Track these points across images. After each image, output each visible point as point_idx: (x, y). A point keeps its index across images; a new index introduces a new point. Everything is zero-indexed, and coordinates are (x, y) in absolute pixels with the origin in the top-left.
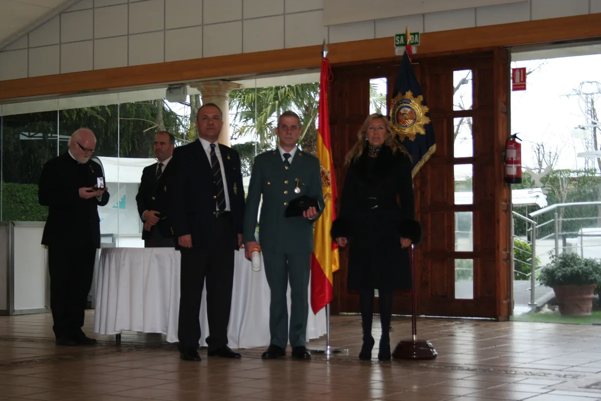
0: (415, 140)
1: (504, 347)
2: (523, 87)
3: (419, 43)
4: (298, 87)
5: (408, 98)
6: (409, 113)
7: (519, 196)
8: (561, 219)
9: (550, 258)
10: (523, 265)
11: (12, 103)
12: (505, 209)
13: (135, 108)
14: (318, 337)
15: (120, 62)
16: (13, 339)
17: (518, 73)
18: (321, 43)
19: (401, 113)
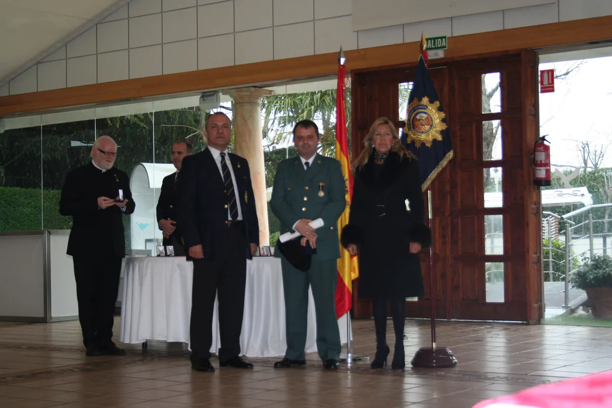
0: (431, 146)
1: (530, 353)
2: (552, 89)
3: (447, 47)
5: (424, 104)
6: (425, 119)
7: (548, 197)
9: (583, 260)
10: (560, 265)
11: (51, 113)
12: (535, 212)
13: (178, 115)
17: (546, 75)
18: (338, 50)
19: (417, 119)
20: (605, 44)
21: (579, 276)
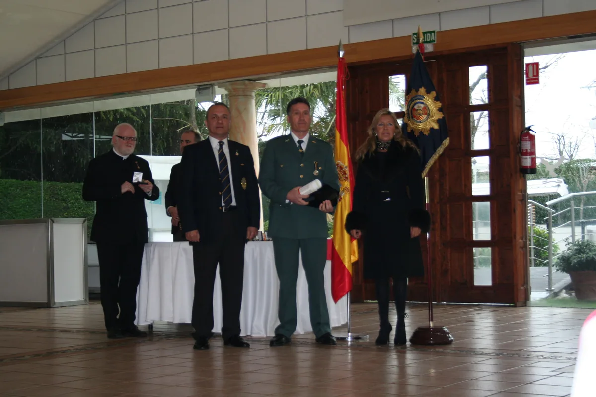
0: (429, 134)
1: (521, 331)
2: (537, 81)
3: (436, 41)
4: (323, 85)
5: (421, 95)
6: (423, 109)
7: (534, 186)
8: (582, 207)
9: (566, 245)
10: (542, 251)
11: (50, 106)
12: (521, 199)
13: (169, 108)
14: (340, 325)
15: (151, 65)
16: (53, 330)
17: (531, 68)
18: (337, 44)
19: (415, 109)
20: (590, 37)
21: (563, 260)
